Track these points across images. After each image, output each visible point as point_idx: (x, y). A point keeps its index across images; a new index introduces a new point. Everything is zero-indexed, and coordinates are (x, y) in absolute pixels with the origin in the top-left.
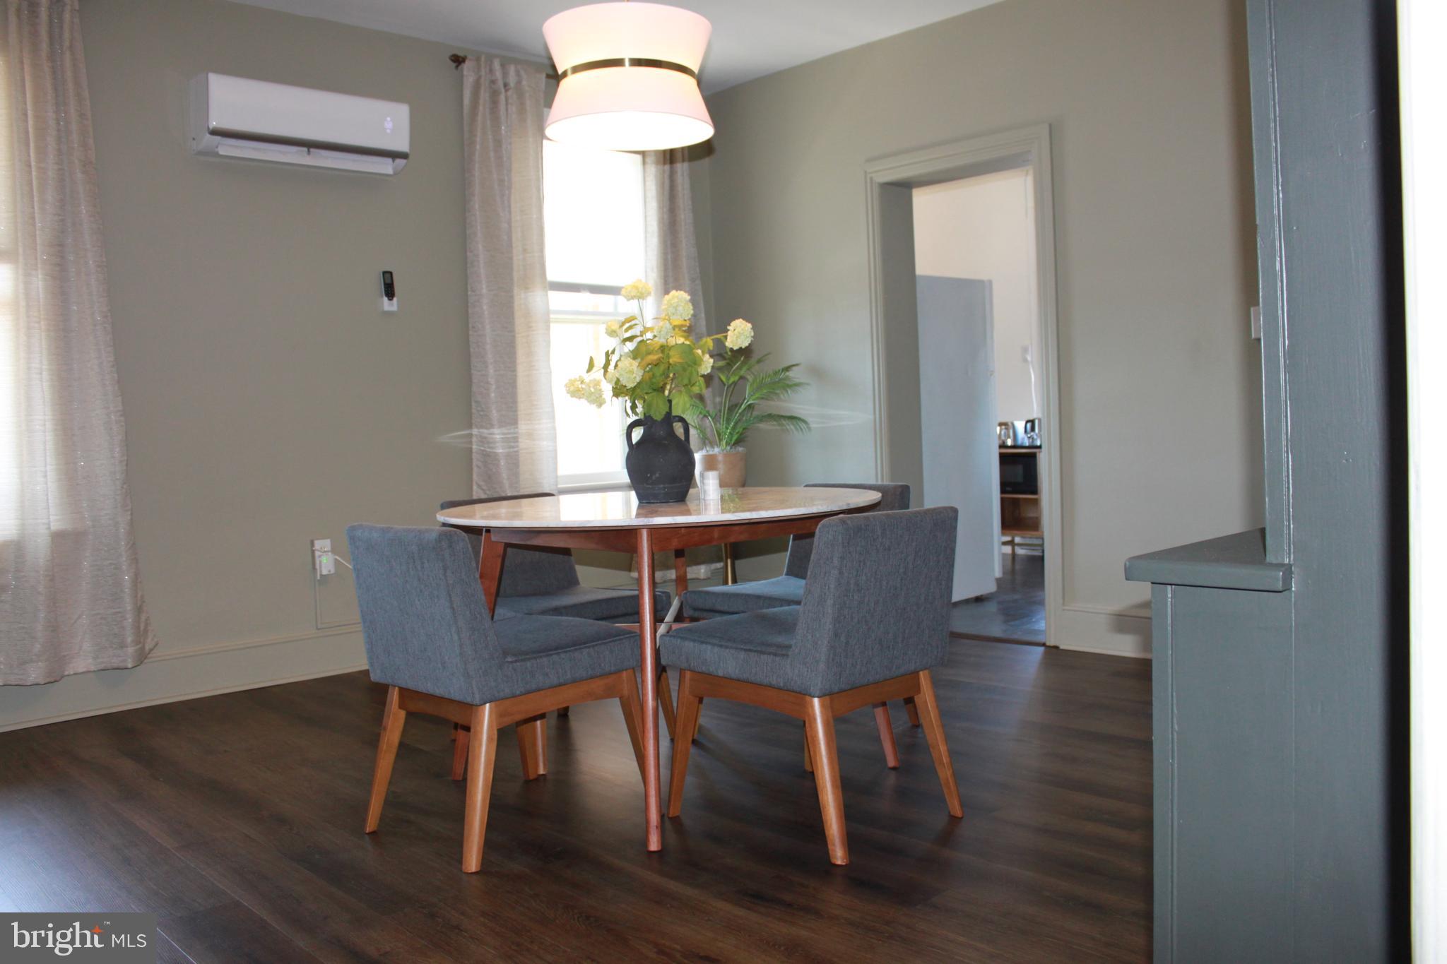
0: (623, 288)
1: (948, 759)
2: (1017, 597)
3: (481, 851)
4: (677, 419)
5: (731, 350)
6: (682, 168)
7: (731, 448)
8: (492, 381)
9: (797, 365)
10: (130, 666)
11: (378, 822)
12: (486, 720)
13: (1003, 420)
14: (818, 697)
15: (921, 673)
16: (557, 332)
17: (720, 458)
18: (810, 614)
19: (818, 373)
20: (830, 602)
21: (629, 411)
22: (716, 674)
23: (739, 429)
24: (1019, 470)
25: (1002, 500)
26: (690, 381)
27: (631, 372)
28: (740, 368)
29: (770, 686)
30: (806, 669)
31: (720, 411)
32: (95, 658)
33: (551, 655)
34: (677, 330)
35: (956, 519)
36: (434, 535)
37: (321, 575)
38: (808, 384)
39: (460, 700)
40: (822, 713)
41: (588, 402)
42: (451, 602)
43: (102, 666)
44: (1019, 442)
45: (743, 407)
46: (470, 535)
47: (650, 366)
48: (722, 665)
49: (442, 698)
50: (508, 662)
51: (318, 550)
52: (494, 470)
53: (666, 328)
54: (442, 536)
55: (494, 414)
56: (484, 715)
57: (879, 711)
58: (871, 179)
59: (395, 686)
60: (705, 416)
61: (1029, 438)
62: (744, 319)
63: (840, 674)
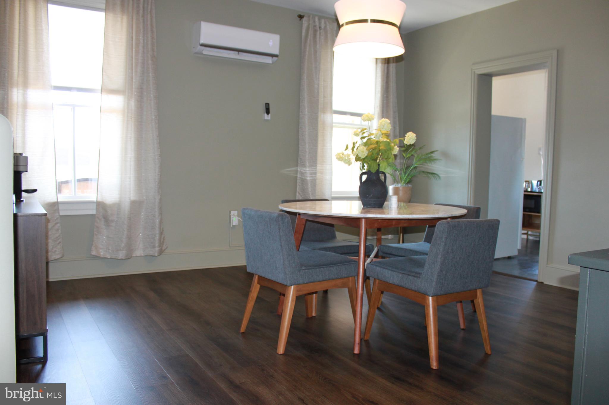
0: (364, 114)
1: (487, 329)
2: (527, 258)
3: (285, 345)
4: (381, 172)
5: (406, 145)
6: (392, 66)
7: (406, 185)
8: (307, 150)
9: (436, 151)
10: (156, 255)
11: (245, 328)
12: (291, 293)
13: (527, 180)
14: (431, 296)
15: (478, 290)
16: (336, 131)
17: (401, 189)
18: (431, 261)
19: (446, 155)
20: (440, 256)
21: (362, 168)
22: (389, 282)
23: (410, 177)
24: (533, 202)
25: (524, 215)
26: (388, 157)
27: (363, 152)
28: (411, 151)
29: (411, 290)
30: (427, 284)
31: (402, 169)
32: (144, 251)
33: (321, 268)
34: (384, 135)
35: (499, 224)
36: (276, 215)
37: (233, 225)
38: (441, 160)
39: (282, 283)
40: (432, 303)
41: (345, 163)
42: (281, 243)
43: (146, 254)
44: (534, 190)
45: (412, 168)
46: (291, 215)
47: (371, 150)
48: (392, 278)
49: (275, 281)
50: (302, 269)
51: (232, 215)
52: (306, 187)
53: (379, 134)
54: (280, 215)
55: (307, 164)
56: (291, 290)
57: (459, 305)
58: (474, 72)
59: (256, 275)
60: (396, 170)
61: (538, 188)
62: (412, 132)
63: (442, 288)
